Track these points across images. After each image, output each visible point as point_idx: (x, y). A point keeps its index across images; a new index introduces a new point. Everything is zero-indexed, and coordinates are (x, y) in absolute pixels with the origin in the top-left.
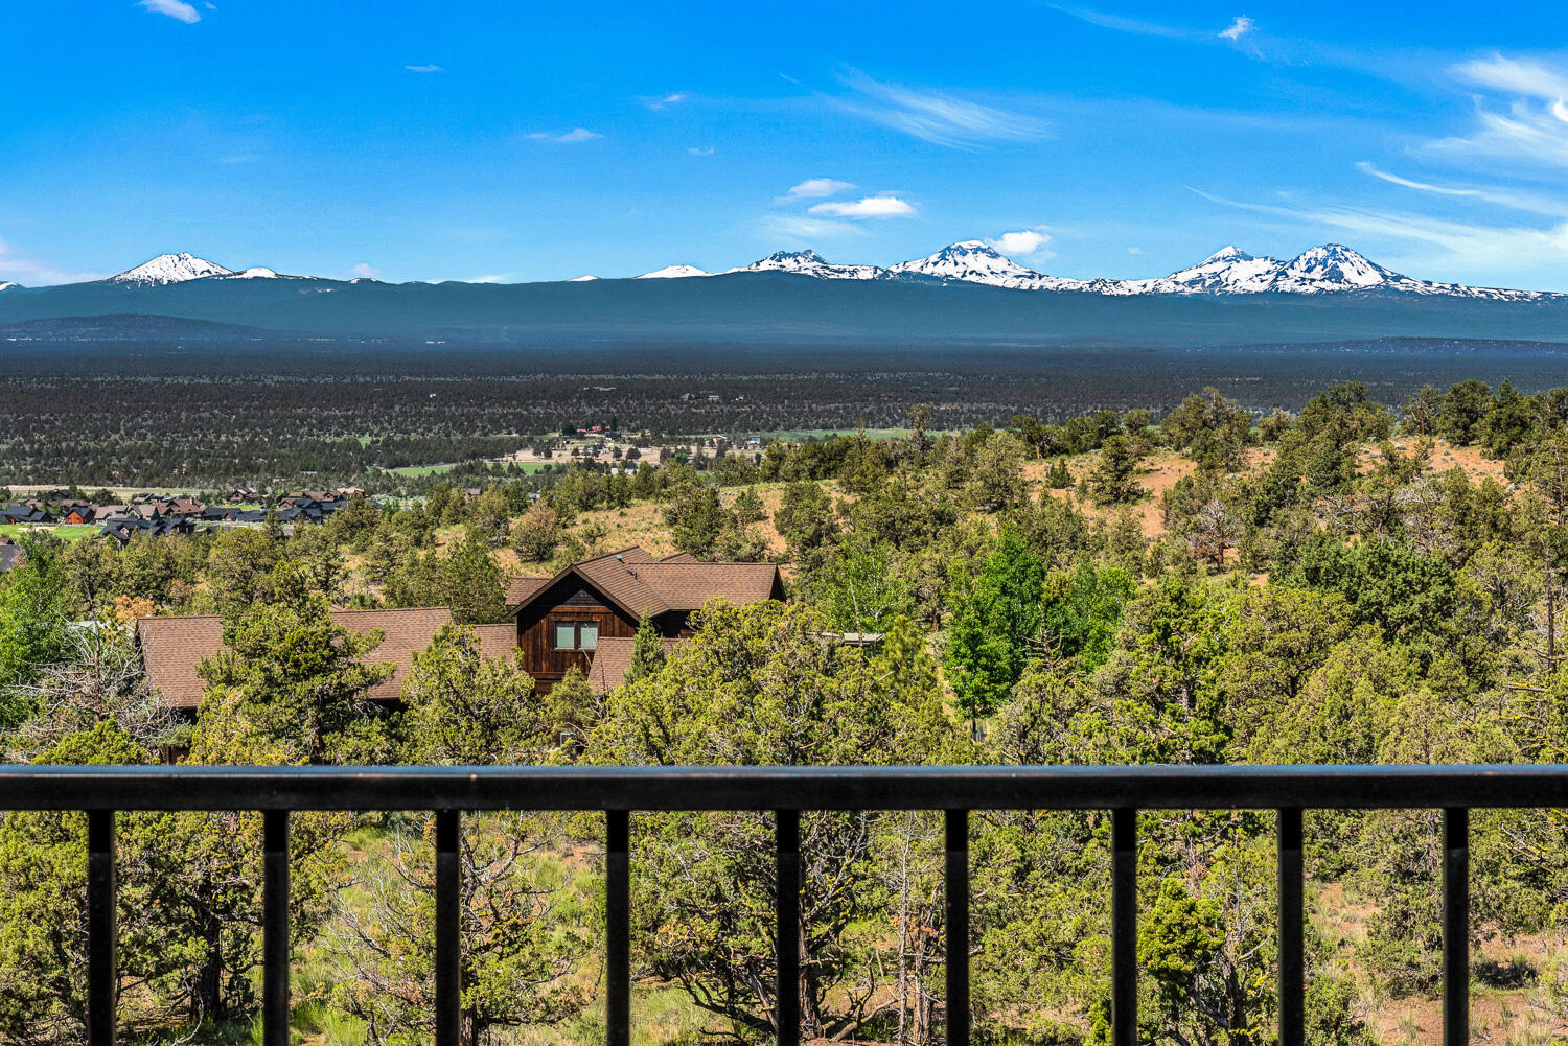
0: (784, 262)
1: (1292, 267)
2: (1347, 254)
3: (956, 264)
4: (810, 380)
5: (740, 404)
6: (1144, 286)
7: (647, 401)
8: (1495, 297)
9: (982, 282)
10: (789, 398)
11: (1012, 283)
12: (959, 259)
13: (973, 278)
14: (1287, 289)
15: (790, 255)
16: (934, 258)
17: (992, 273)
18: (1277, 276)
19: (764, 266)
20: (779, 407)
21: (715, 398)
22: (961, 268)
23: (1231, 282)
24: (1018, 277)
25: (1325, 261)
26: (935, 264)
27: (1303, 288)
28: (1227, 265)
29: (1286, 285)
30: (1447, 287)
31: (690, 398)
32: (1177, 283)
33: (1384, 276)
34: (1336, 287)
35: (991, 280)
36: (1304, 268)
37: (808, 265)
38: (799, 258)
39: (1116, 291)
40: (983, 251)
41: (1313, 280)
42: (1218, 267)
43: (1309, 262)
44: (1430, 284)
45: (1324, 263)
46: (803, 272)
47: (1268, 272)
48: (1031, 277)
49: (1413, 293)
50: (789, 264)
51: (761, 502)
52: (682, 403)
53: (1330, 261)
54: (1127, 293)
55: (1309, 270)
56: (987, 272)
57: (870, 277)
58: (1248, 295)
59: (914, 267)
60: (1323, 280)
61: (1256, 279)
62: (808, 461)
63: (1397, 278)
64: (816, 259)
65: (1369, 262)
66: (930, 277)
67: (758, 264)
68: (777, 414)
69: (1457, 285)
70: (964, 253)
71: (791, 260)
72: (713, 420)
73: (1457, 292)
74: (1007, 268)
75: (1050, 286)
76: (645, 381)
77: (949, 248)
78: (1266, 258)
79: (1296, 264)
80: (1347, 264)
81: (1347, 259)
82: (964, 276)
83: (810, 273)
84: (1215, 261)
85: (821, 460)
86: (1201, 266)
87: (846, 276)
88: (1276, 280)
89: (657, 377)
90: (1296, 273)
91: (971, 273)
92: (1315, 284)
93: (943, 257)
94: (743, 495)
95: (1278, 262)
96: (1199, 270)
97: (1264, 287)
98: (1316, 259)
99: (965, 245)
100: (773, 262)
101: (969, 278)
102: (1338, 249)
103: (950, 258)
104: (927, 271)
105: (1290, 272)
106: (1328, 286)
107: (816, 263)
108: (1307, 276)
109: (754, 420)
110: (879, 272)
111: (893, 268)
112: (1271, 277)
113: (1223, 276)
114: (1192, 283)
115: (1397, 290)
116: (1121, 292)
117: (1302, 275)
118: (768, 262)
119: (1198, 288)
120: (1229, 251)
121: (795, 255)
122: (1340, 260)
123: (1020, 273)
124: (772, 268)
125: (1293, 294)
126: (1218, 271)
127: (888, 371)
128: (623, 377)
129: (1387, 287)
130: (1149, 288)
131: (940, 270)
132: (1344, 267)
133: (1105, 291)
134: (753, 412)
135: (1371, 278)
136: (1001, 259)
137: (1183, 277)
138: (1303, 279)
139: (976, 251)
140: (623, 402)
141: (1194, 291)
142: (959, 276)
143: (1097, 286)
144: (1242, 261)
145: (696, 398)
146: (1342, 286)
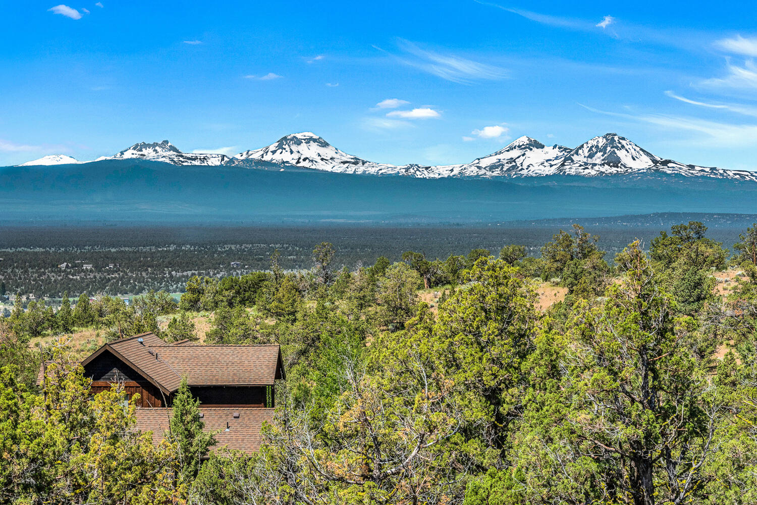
0: (145, 152)
1: (577, 153)
2: (623, 142)
3: (292, 152)
4: (169, 251)
5: (110, 272)
6: (452, 170)
7: (30, 270)
8: (748, 178)
9: (313, 167)
10: (152, 266)
11: (339, 169)
12: (294, 148)
13: (306, 164)
14: (573, 172)
15: (149, 146)
16: (272, 148)
17: (322, 159)
18: (565, 161)
19: (128, 155)
20: (144, 274)
21: (89, 267)
22: (295, 156)
23: (525, 167)
24: (344, 163)
25: (605, 148)
26: (274, 152)
27: (587, 171)
28: (522, 152)
29: (571, 169)
30: (707, 170)
31: (67, 266)
32: (479, 168)
33: (655, 162)
34: (614, 170)
35: (322, 166)
36: (587, 155)
37: (165, 154)
38: (157, 148)
39: (427, 175)
40: (315, 140)
41: (595, 165)
42: (515, 153)
43: (591, 149)
44: (692, 167)
45: (603, 150)
46: (161, 160)
47: (557, 158)
48: (356, 163)
49: (679, 175)
50: (149, 154)
51: (193, 326)
52: (60, 271)
53: (609, 149)
54: (437, 176)
55: (591, 156)
56: (318, 159)
57: (218, 163)
58: (539, 178)
59: (256, 156)
60: (603, 164)
61: (546, 164)
62: (227, 293)
63: (665, 163)
64: (173, 148)
65: (641, 149)
66: (269, 163)
67: (122, 153)
68: (141, 280)
69: (715, 169)
70: (298, 142)
71: (150, 150)
72: (88, 285)
73: (716, 174)
74: (335, 156)
75: (372, 171)
76: (27, 253)
77: (285, 138)
78: (555, 147)
79: (580, 152)
80: (623, 151)
81: (623, 147)
82: (298, 162)
83: (167, 161)
84: (511, 148)
85: (238, 293)
86: (500, 153)
87: (197, 163)
88: (563, 165)
89: (38, 250)
90: (580, 158)
91: (304, 160)
92: (596, 168)
93: (280, 146)
94: (175, 320)
95: (565, 149)
96: (499, 157)
97: (552, 171)
98: (597, 147)
99: (299, 136)
100: (135, 152)
101: (302, 164)
102: (616, 138)
103: (287, 147)
104: (267, 158)
105: (575, 158)
106: (607, 169)
107: (172, 152)
108: (590, 161)
109: (122, 285)
110: (226, 159)
111: (238, 156)
112: (559, 161)
113: (518, 162)
114: (492, 168)
115: (665, 173)
116: (432, 175)
117: (585, 160)
118: (131, 151)
119: (497, 172)
120: (524, 140)
121: (154, 145)
122: (617, 147)
123: (345, 159)
124: (134, 156)
125: (578, 177)
126: (514, 156)
127: (236, 243)
128: (9, 250)
129: (657, 171)
130: (456, 172)
131: (278, 157)
132: (621, 154)
133: (419, 175)
134: (121, 279)
135: (643, 163)
136: (330, 147)
137: (485, 163)
138: (586, 164)
139: (309, 140)
140: (9, 271)
141: (495, 174)
142: (294, 162)
143: (412, 170)
144: (535, 149)
145: (72, 267)
146: (619, 169)
